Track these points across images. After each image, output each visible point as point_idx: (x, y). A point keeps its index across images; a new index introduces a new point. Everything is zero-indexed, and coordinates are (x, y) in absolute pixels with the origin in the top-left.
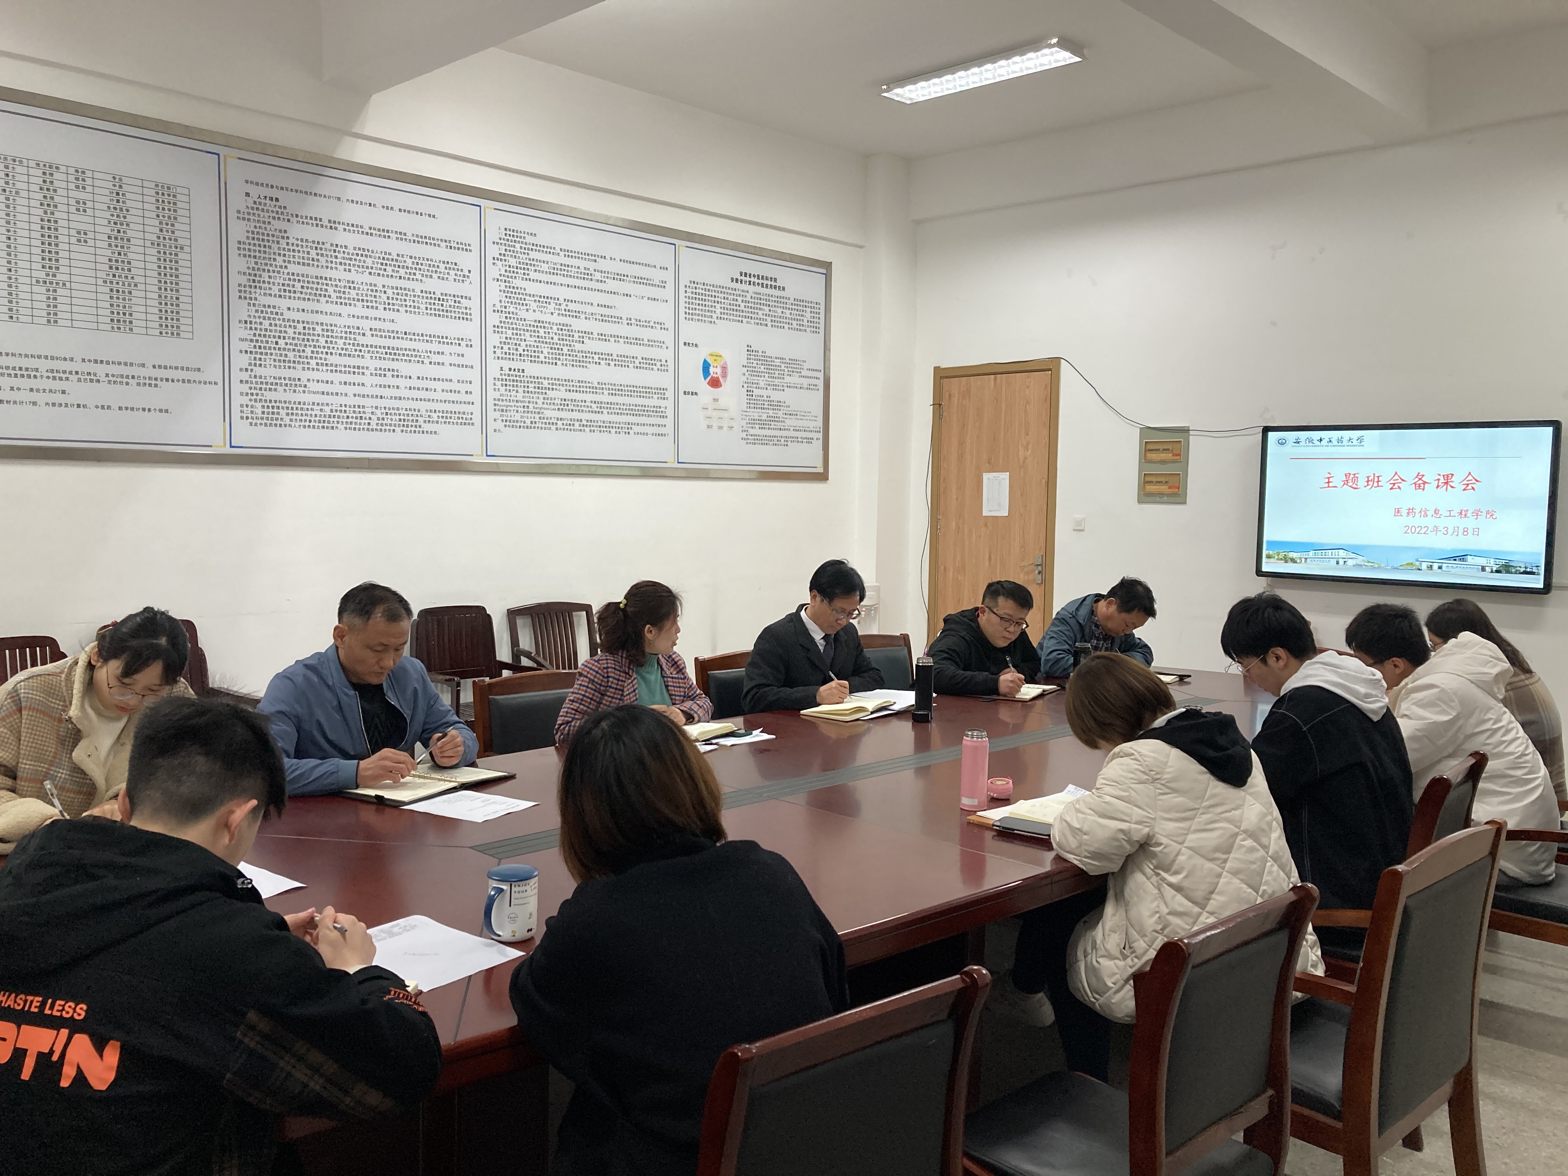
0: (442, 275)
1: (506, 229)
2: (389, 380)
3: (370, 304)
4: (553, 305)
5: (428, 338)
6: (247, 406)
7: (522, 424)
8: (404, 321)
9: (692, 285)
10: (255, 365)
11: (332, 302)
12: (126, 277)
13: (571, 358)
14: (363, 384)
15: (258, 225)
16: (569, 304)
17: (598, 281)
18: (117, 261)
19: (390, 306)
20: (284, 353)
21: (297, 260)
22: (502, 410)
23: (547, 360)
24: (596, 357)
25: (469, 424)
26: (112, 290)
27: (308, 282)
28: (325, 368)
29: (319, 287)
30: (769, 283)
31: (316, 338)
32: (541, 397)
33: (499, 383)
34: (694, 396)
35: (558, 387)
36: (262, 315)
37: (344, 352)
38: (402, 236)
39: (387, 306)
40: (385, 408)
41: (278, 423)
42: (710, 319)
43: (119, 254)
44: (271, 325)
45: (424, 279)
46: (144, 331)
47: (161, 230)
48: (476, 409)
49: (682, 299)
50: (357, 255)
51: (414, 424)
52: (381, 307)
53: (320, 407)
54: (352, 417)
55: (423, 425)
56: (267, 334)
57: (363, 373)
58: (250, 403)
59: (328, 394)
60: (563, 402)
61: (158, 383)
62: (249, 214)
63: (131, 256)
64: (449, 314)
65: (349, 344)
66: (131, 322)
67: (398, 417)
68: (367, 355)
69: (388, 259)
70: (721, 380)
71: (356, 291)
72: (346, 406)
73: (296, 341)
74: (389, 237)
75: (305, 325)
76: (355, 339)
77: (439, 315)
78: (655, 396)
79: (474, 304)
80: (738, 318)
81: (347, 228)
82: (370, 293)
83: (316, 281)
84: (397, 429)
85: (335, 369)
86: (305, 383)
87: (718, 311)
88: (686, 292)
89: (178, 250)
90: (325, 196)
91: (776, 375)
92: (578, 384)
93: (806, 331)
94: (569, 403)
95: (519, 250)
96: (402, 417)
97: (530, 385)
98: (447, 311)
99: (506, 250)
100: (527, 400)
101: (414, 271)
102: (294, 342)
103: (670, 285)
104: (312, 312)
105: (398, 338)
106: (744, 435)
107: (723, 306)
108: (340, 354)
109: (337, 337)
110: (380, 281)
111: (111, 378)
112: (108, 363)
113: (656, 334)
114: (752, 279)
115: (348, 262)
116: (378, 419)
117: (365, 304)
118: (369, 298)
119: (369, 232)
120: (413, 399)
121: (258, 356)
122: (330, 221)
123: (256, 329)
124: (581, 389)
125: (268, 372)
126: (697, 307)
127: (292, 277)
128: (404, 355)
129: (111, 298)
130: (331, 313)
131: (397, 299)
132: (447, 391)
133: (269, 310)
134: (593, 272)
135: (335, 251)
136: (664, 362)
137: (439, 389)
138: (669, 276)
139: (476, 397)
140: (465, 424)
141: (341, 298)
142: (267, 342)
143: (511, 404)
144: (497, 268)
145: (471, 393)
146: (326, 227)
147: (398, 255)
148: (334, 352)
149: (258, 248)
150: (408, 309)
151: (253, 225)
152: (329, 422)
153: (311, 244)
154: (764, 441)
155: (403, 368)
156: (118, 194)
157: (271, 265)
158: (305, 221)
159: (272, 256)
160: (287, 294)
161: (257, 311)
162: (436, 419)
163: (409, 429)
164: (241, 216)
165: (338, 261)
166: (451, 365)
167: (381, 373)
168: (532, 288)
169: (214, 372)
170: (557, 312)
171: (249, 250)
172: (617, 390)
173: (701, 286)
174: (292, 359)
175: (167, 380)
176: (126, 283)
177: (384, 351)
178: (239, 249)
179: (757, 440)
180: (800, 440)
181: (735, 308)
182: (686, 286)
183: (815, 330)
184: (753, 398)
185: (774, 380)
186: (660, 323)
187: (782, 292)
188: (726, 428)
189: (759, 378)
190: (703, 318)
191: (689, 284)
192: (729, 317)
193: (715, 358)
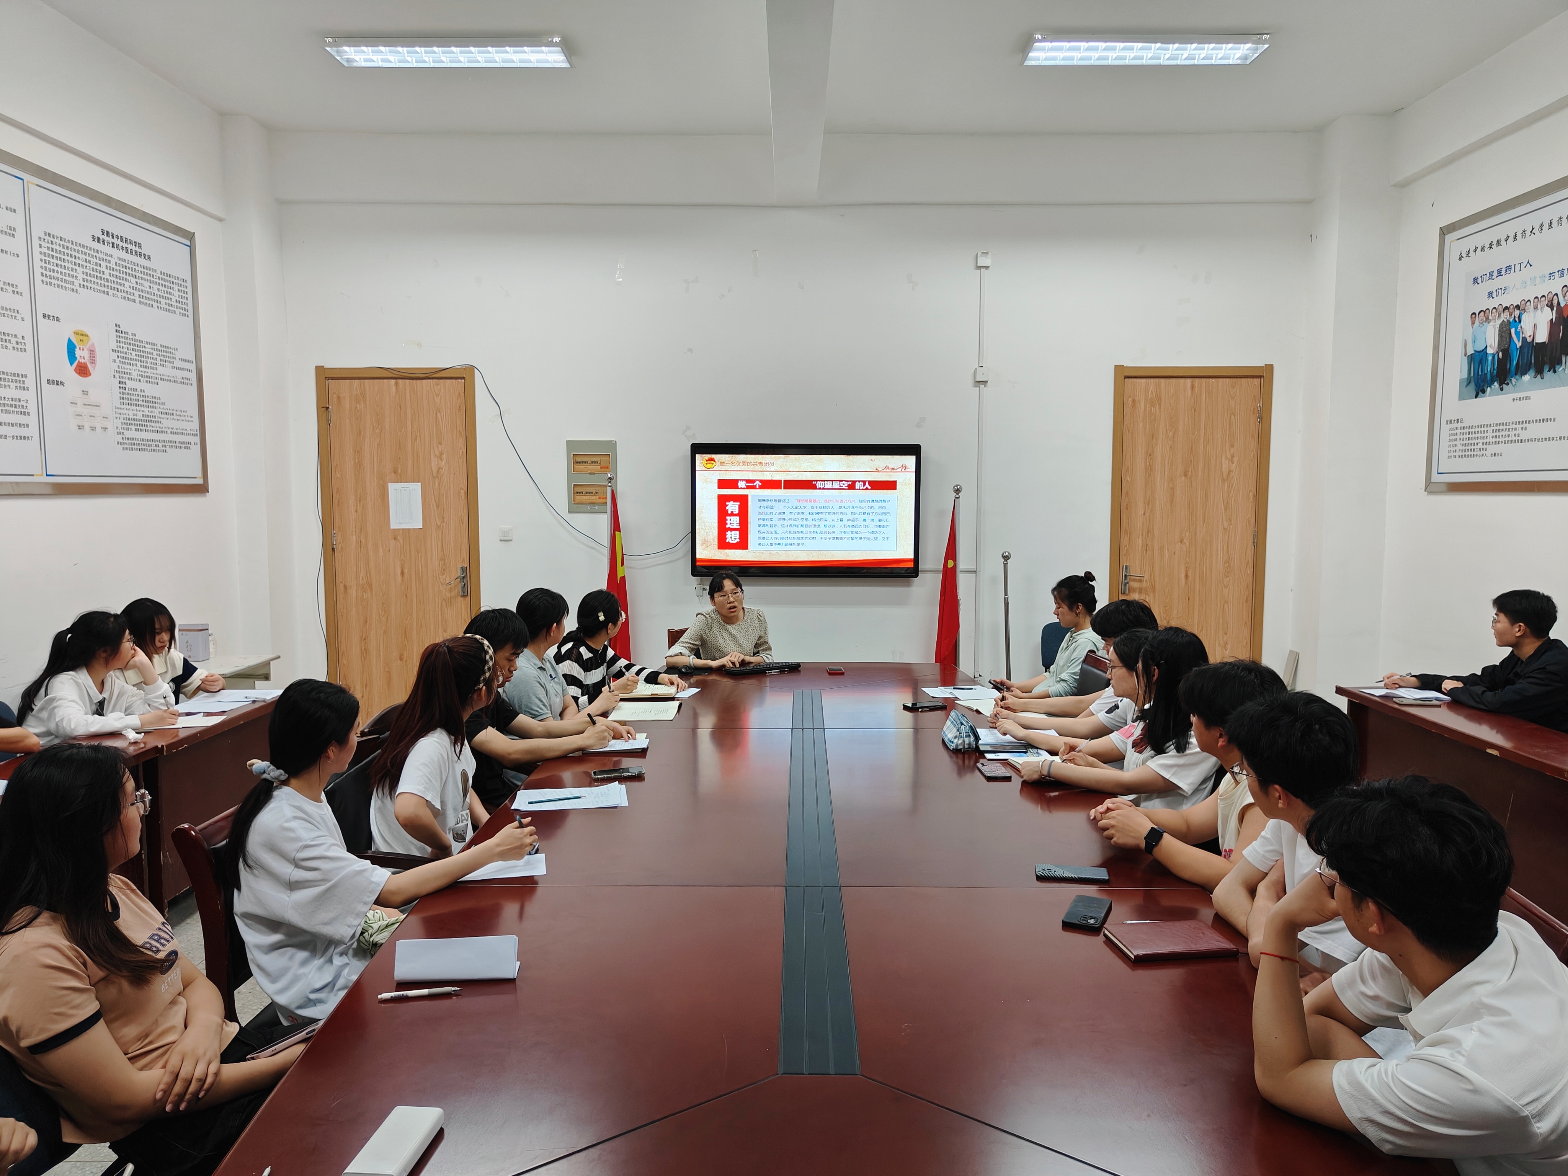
9: (47, 238)
30: (134, 248)
34: (60, 387)
42: (72, 287)
49: (37, 256)
70: (89, 365)
78: (13, 385)
80: (103, 289)
87: (81, 276)
88: (40, 246)
91: (149, 365)
93: (173, 312)
103: (20, 233)
106: (119, 438)
107: (85, 270)
113: (7, 299)
114: (115, 241)
126: (56, 269)
136: (20, 340)
138: (18, 222)
154: (141, 446)
173: (58, 241)
179: (133, 446)
180: (178, 445)
181: (99, 275)
182: (40, 238)
183: (184, 312)
184: (127, 391)
185: (147, 370)
186: (13, 285)
187: (147, 261)
188: (98, 429)
189: (131, 367)
190: (64, 284)
191: (43, 236)
192: (93, 286)
193: (81, 337)
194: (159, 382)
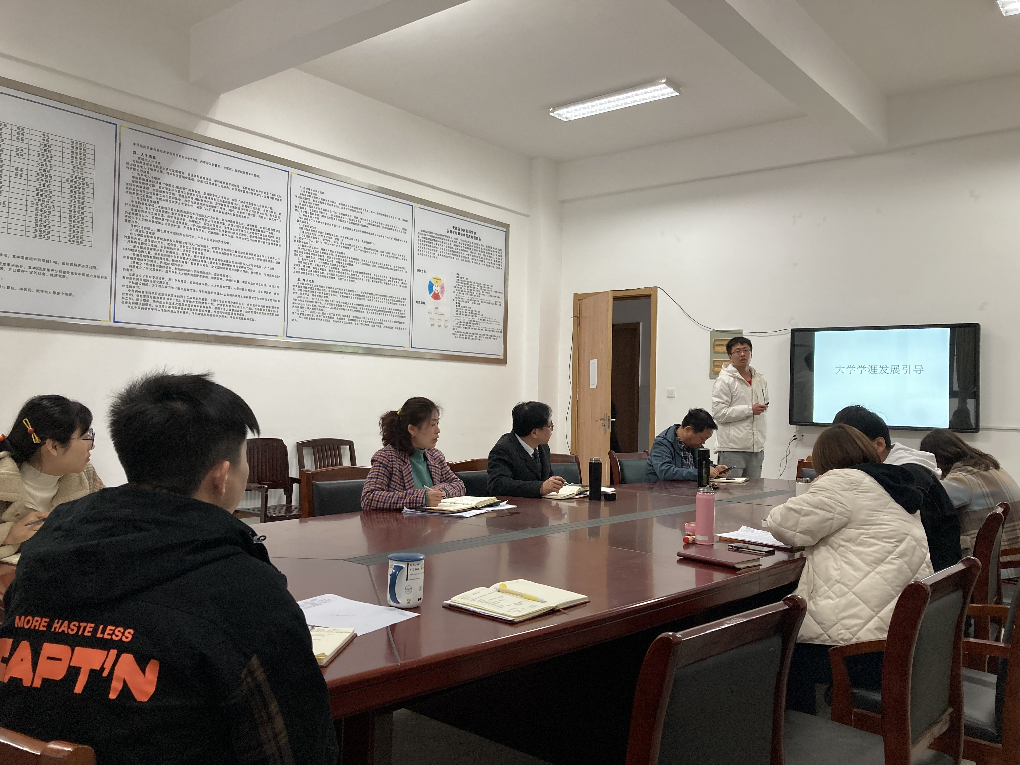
0: (261, 215)
1: (304, 188)
2: (224, 283)
3: (213, 231)
4: (333, 240)
5: (251, 256)
6: (127, 294)
7: (311, 317)
8: (236, 244)
9: (422, 232)
10: (134, 267)
11: (188, 228)
12: (48, 202)
13: (344, 275)
14: (206, 284)
15: (140, 173)
16: (344, 239)
17: (363, 226)
18: (42, 190)
19: (227, 233)
20: (154, 260)
21: (165, 198)
22: (298, 307)
23: (328, 275)
24: (360, 275)
25: (276, 315)
26: (37, 210)
27: (172, 214)
28: (181, 272)
29: (180, 217)
30: (471, 235)
31: (176, 251)
32: (324, 299)
33: (296, 289)
34: (423, 305)
35: (335, 294)
36: (140, 234)
37: (194, 262)
38: (236, 187)
39: (224, 233)
40: (220, 301)
41: (148, 307)
42: (434, 255)
43: (44, 186)
44: (146, 240)
45: (250, 217)
46: (58, 239)
47: (74, 172)
48: (281, 305)
49: (416, 241)
50: (206, 198)
51: (239, 313)
52: (221, 233)
53: (177, 298)
54: (198, 306)
55: (245, 314)
56: (143, 246)
57: (207, 277)
58: (129, 293)
59: (182, 289)
60: (338, 304)
61: (66, 275)
62: (135, 165)
63: (52, 188)
64: (265, 241)
65: (198, 257)
66: (49, 232)
67: (229, 308)
68: (210, 265)
69: (226, 202)
70: (440, 294)
71: (205, 222)
72: (194, 298)
73: (163, 253)
74: (228, 187)
75: (169, 242)
76: (202, 254)
77: (259, 241)
78: (398, 303)
79: (282, 236)
80: (451, 256)
81: (200, 180)
82: (213, 223)
83: (177, 213)
84: (228, 316)
85: (188, 273)
86: (167, 281)
87: (439, 250)
88: (419, 237)
89: (85, 186)
90: (186, 158)
91: (475, 294)
92: (348, 292)
93: (493, 267)
94: (342, 304)
95: (312, 202)
96: (231, 308)
97: (317, 291)
98: (264, 239)
99: (304, 202)
100: (315, 301)
101: (243, 211)
102: (161, 253)
103: (409, 232)
104: (174, 233)
105: (231, 255)
106: (454, 332)
107: (442, 247)
108: (192, 263)
109: (190, 251)
110: (220, 216)
111: (32, 270)
112: (31, 259)
113: (399, 263)
114: (460, 232)
115: (200, 202)
116: (216, 308)
117: (210, 230)
118: (213, 227)
119: (215, 183)
120: (239, 296)
121: (136, 261)
122: (189, 174)
123: (135, 242)
124: (350, 296)
125: (143, 272)
126: (426, 247)
127: (162, 210)
128: (234, 266)
129: (36, 215)
130: (187, 236)
131: (231, 229)
132: (262, 292)
133: (145, 231)
134: (360, 220)
135: (191, 194)
136: (404, 282)
137: (257, 291)
138: (408, 226)
139: (281, 297)
140: (273, 315)
141: (194, 225)
142: (143, 252)
143: (305, 303)
144: (298, 213)
145: (278, 294)
146: (186, 178)
147: (233, 200)
148: (187, 261)
149: (139, 189)
150: (238, 235)
151: (137, 172)
152: (182, 308)
153: (176, 189)
154: (467, 336)
155: (234, 275)
156: (46, 146)
157: (148, 200)
158: (172, 173)
159: (149, 195)
160: (158, 220)
161: (137, 231)
162: (254, 310)
163: (236, 316)
164: (129, 166)
165: (193, 201)
166: (265, 275)
167: (218, 277)
168: (320, 227)
169: (106, 270)
170: (336, 244)
171: (134, 189)
172: (373, 297)
173: (429, 234)
174: (159, 264)
175: (72, 273)
176: (47, 206)
177: (221, 263)
178: (127, 188)
179: (461, 335)
180: (489, 337)
181: (450, 249)
182: (419, 233)
183: (499, 267)
184: (460, 308)
185: (473, 297)
186: (402, 256)
187: (479, 241)
188: (442, 326)
189: (464, 295)
190: (430, 255)
191: (420, 232)
192: (445, 255)
193: (437, 280)
194: (481, 303)
